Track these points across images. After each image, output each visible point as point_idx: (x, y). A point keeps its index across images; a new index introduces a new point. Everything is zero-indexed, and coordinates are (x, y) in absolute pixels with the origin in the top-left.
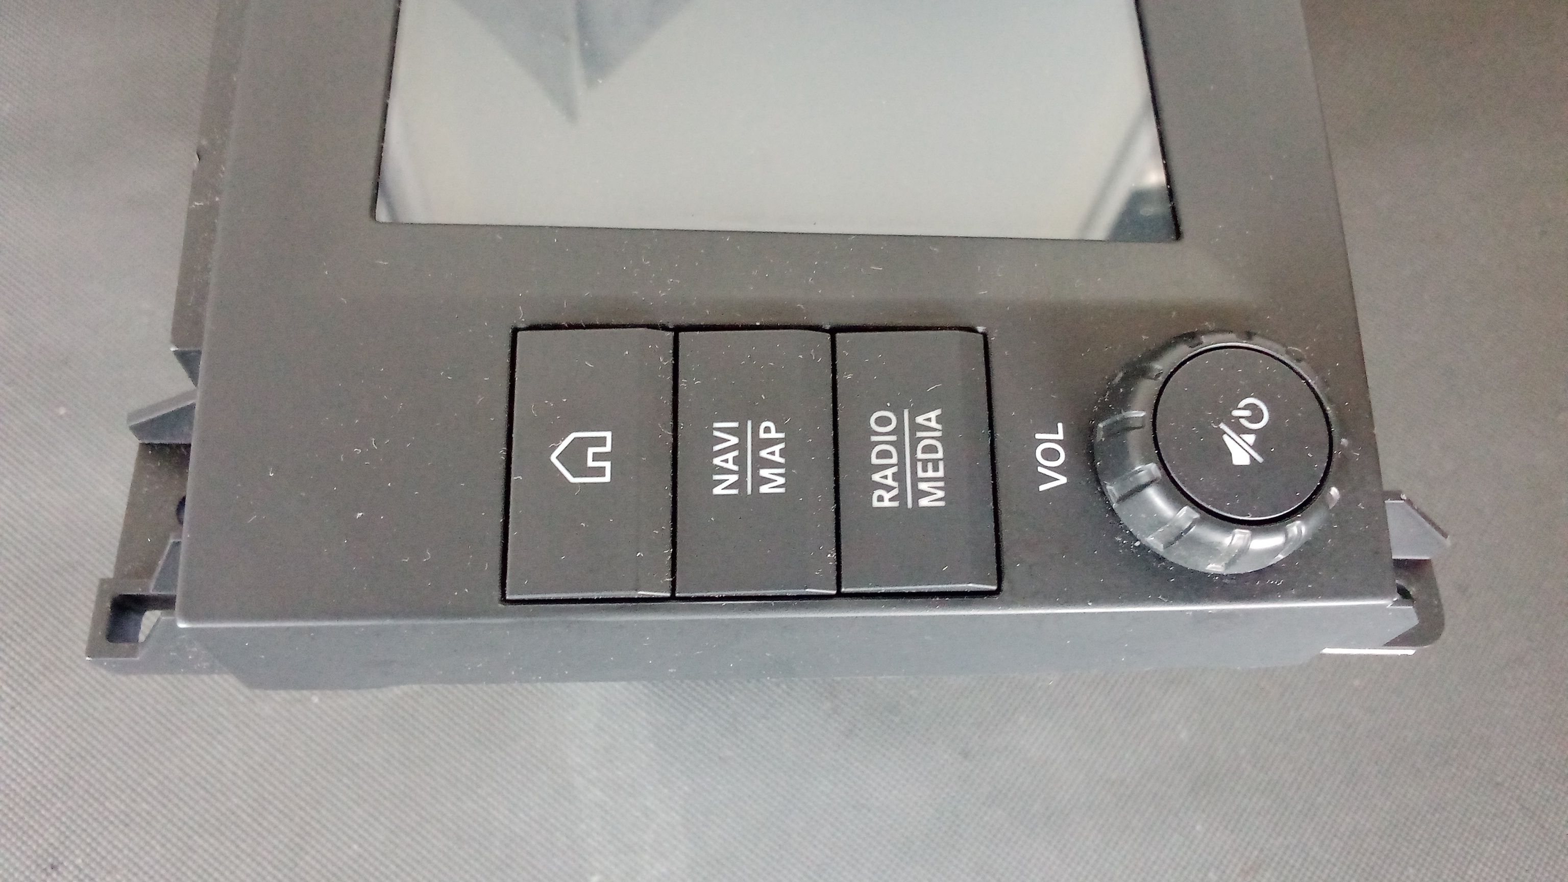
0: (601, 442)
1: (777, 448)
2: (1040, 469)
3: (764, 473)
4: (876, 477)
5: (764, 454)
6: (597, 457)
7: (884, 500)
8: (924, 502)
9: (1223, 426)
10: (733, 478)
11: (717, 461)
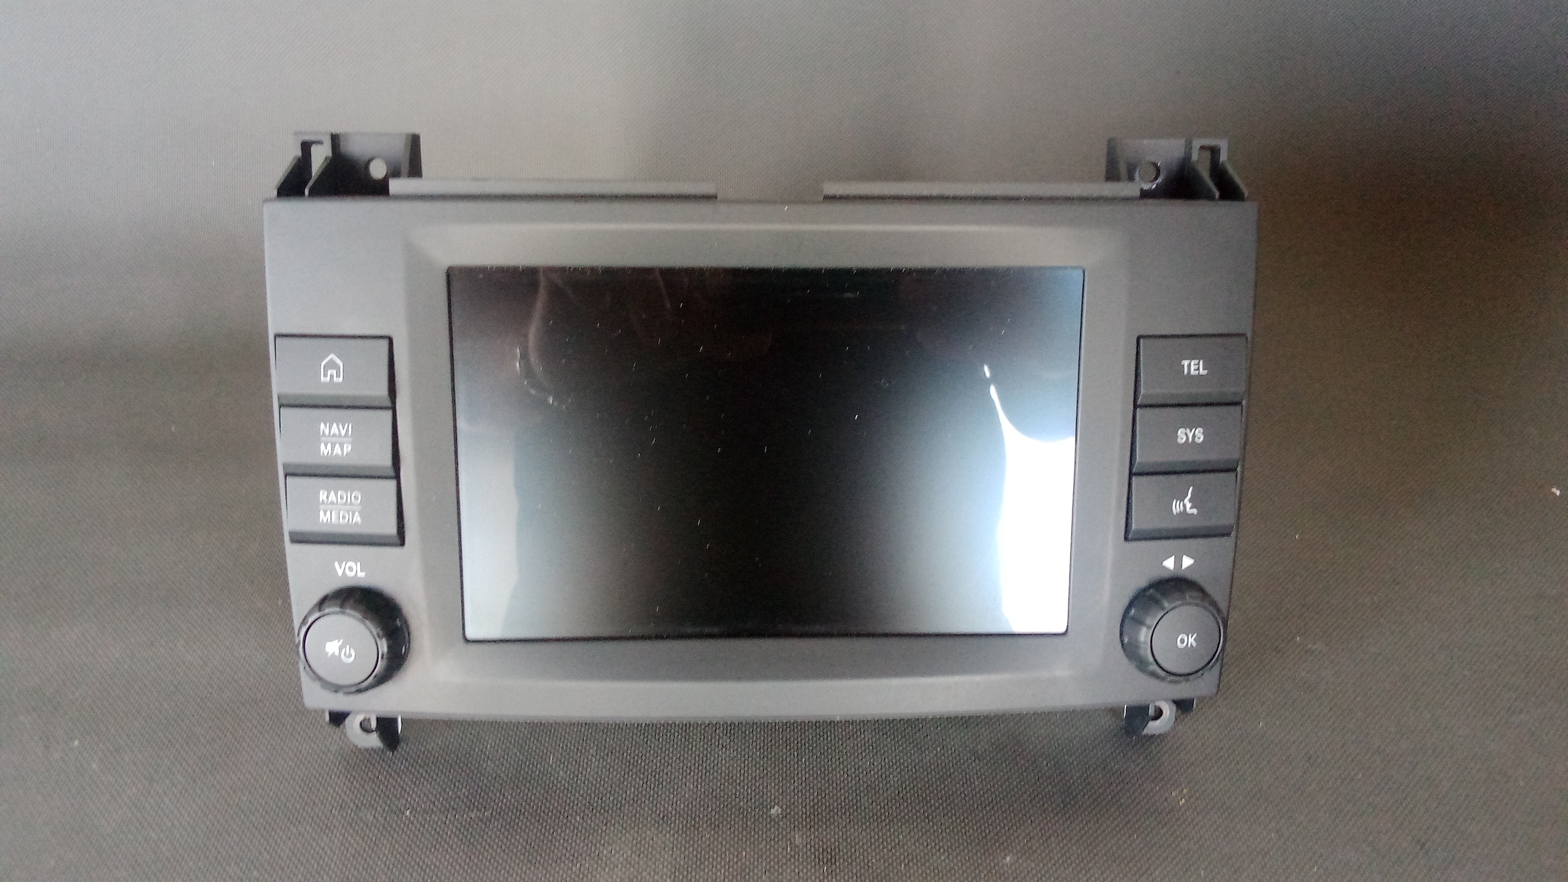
0: (338, 376)
1: (340, 452)
2: (344, 563)
3: (329, 446)
4: (332, 493)
5: (337, 446)
6: (332, 376)
7: (323, 495)
8: (322, 513)
9: (341, 641)
10: (327, 432)
11: (335, 425)
